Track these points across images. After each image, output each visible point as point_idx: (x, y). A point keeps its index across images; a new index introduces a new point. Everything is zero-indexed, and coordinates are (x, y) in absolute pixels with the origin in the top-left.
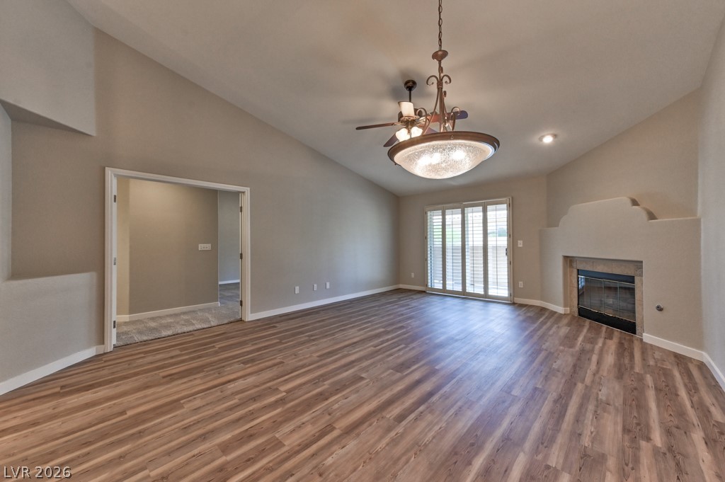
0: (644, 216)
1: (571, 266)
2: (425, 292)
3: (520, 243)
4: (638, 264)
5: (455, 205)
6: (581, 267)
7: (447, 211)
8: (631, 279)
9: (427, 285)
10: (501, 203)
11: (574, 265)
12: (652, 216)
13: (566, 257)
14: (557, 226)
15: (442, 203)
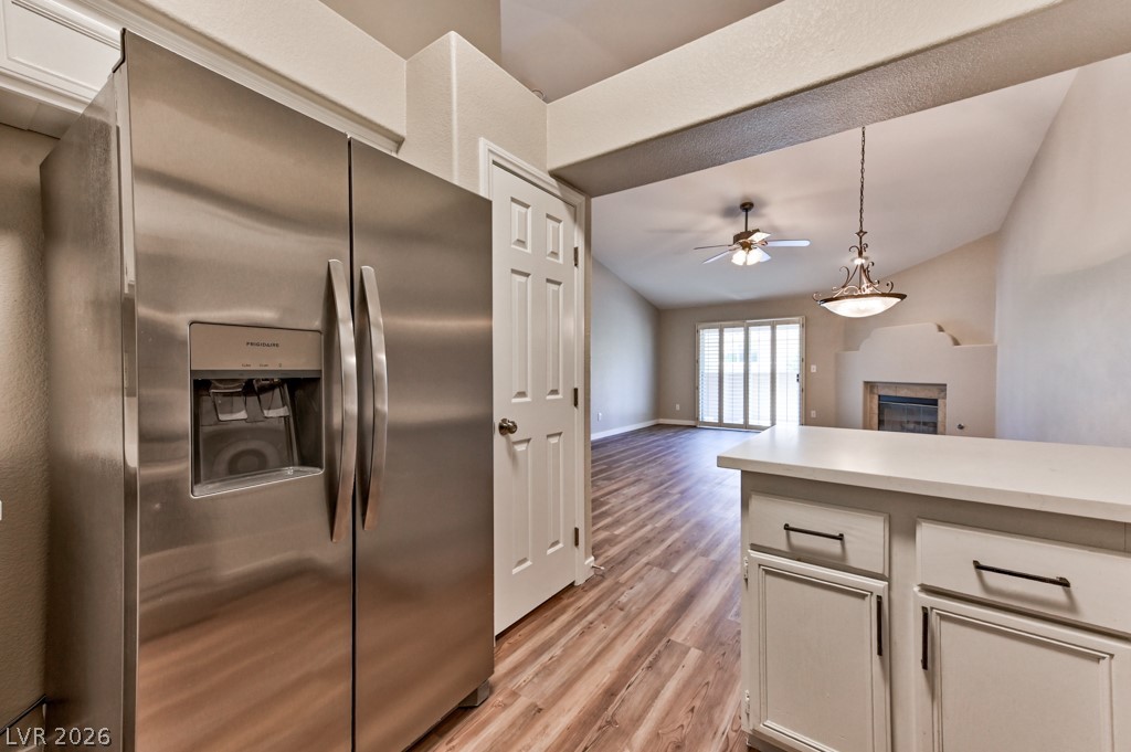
0: (950, 342)
1: (872, 392)
2: (696, 426)
3: (814, 369)
4: (942, 388)
5: (736, 322)
6: (883, 392)
7: (725, 330)
8: (934, 402)
9: (698, 419)
10: (794, 323)
11: (875, 391)
12: (956, 343)
13: (866, 383)
14: (858, 349)
15: (719, 321)
